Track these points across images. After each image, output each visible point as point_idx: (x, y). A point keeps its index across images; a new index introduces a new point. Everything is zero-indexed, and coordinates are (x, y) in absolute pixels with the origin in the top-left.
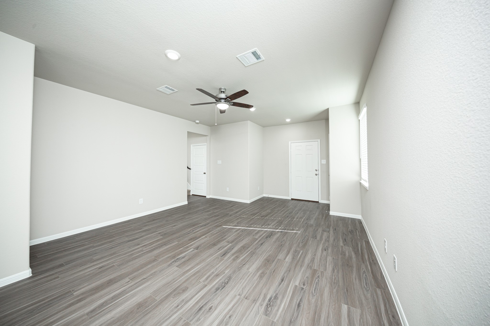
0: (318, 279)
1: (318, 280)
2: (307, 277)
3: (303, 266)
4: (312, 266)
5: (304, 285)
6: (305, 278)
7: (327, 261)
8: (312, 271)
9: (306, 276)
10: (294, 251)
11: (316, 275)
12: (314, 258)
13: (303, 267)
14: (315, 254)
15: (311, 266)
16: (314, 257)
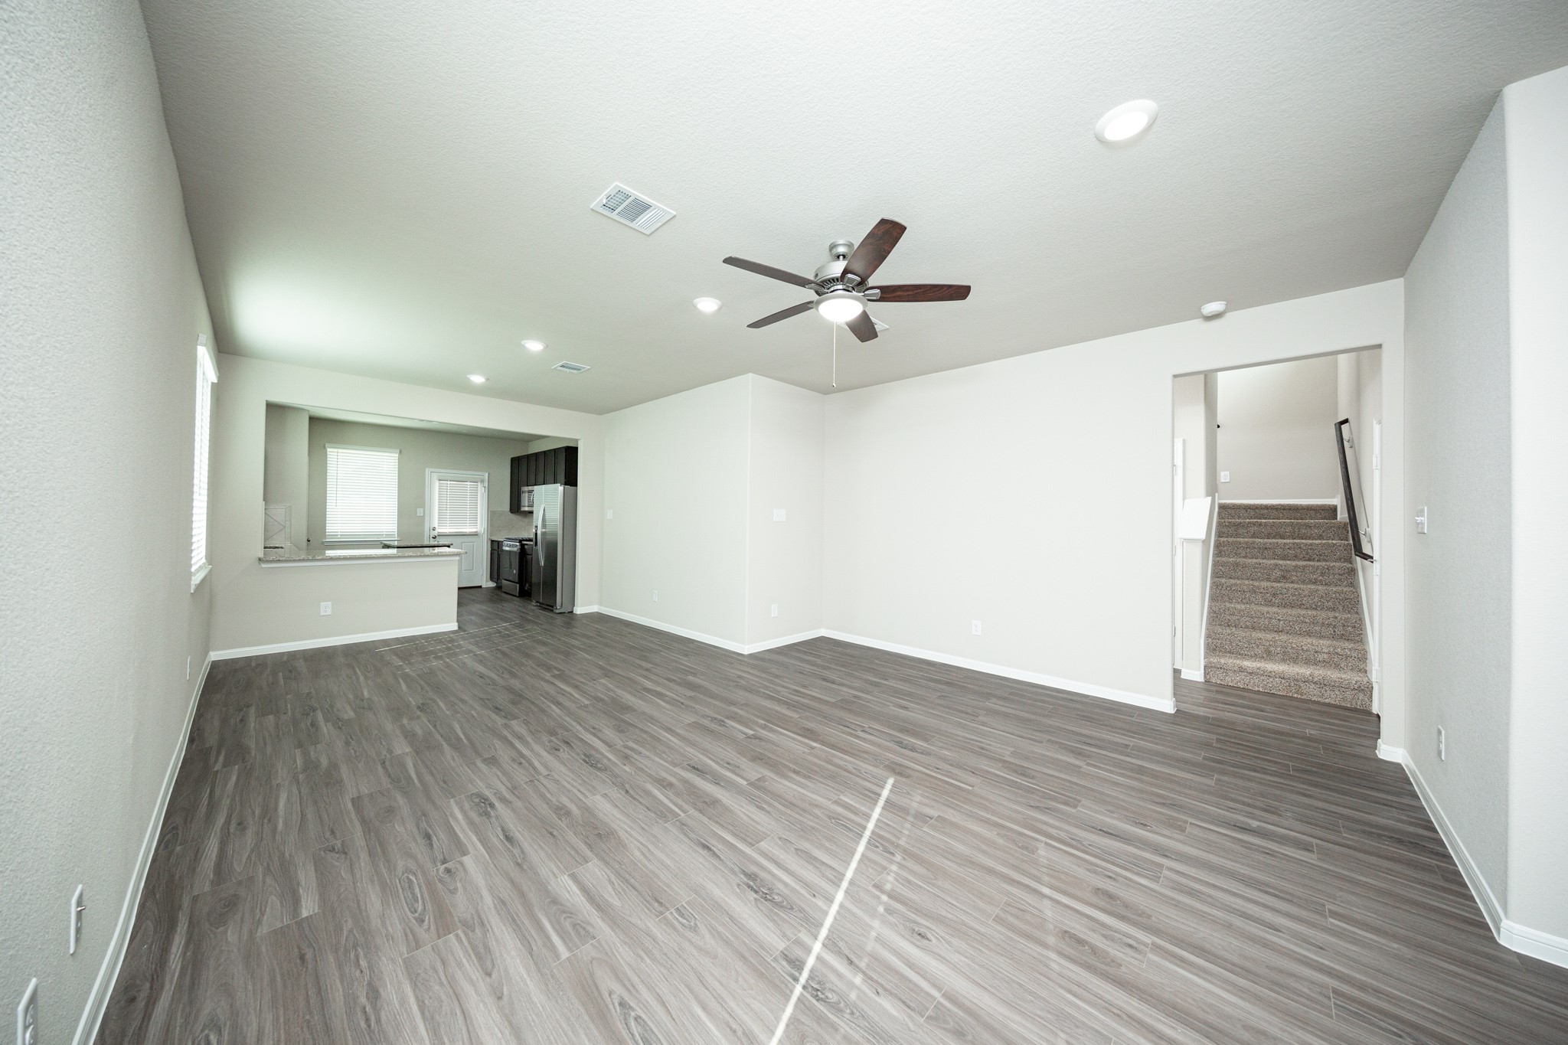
0: (417, 915)
1: (416, 912)
2: (454, 892)
3: (496, 908)
4: (466, 935)
5: (448, 871)
6: (459, 885)
7: (423, 1013)
8: (456, 919)
9: (460, 890)
10: (589, 924)
11: (432, 920)
12: (489, 975)
13: (495, 905)
14: (500, 998)
15: (470, 934)
16: (493, 976)
